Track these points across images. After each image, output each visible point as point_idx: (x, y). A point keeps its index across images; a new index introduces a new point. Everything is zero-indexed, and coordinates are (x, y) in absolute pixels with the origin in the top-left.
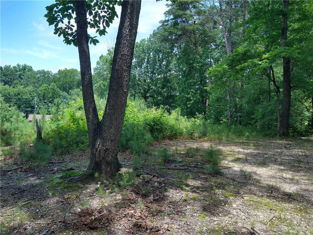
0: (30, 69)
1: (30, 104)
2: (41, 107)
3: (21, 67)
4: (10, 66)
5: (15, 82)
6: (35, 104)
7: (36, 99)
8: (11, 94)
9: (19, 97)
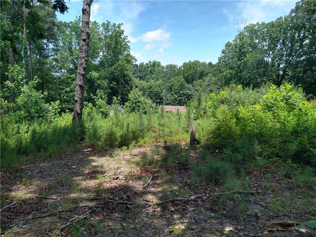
0: (159, 64)
1: (159, 96)
2: (168, 99)
3: (152, 63)
4: (143, 63)
5: (147, 77)
6: (163, 96)
7: (164, 91)
8: (145, 87)
9: (151, 90)
